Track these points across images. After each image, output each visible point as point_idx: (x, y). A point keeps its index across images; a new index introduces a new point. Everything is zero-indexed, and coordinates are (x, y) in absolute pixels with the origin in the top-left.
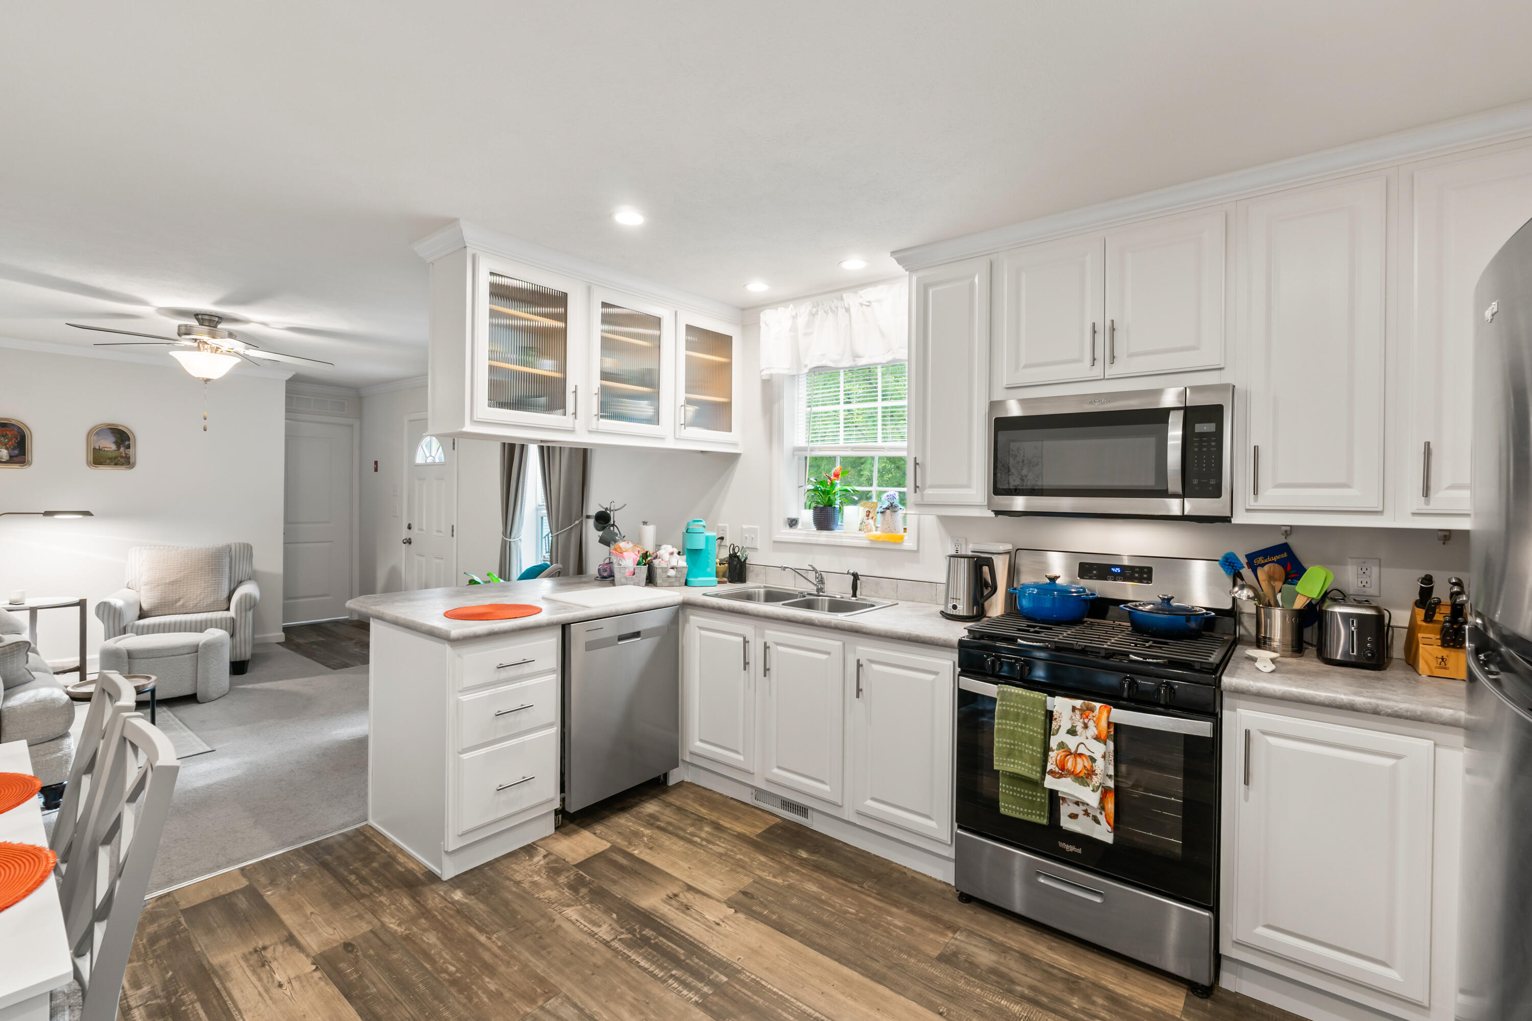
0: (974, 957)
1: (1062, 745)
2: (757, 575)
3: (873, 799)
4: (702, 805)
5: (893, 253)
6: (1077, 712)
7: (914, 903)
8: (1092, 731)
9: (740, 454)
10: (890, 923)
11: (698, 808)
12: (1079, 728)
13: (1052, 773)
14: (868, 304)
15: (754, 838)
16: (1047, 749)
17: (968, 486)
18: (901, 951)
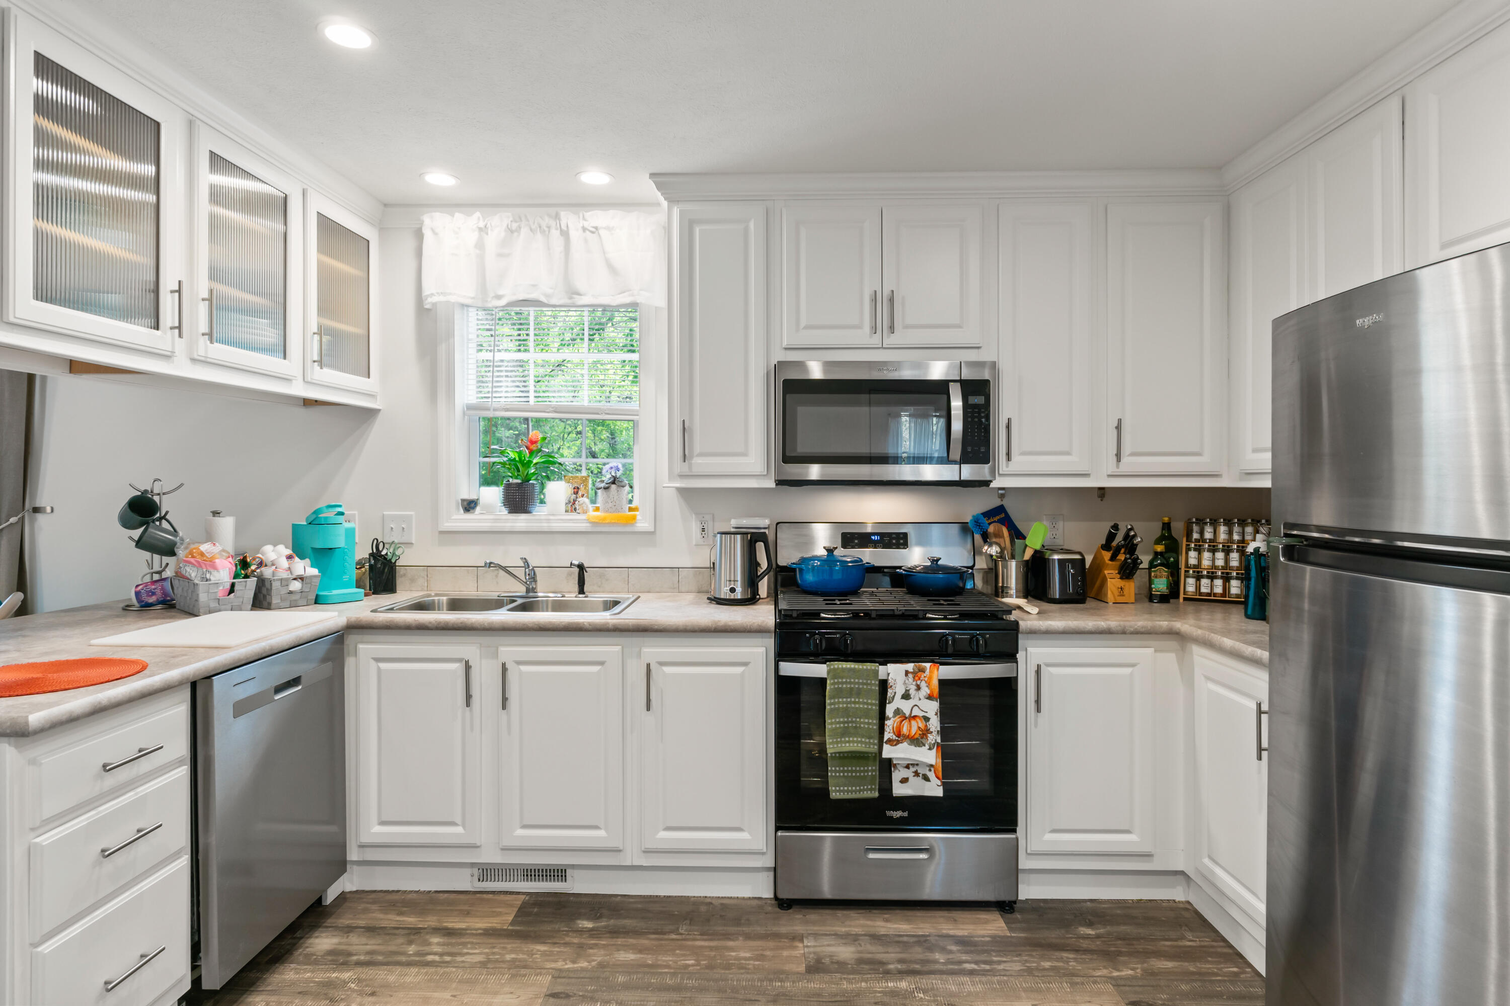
0: (837, 956)
1: (898, 712)
2: (413, 580)
3: (668, 829)
4: (401, 914)
5: (653, 175)
6: (910, 676)
7: (744, 929)
8: (925, 691)
9: (379, 410)
10: (737, 958)
11: (398, 918)
12: (912, 692)
13: (890, 741)
14: (593, 230)
15: (510, 928)
16: (882, 717)
17: (744, 454)
18: (771, 980)
